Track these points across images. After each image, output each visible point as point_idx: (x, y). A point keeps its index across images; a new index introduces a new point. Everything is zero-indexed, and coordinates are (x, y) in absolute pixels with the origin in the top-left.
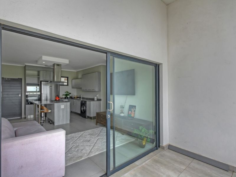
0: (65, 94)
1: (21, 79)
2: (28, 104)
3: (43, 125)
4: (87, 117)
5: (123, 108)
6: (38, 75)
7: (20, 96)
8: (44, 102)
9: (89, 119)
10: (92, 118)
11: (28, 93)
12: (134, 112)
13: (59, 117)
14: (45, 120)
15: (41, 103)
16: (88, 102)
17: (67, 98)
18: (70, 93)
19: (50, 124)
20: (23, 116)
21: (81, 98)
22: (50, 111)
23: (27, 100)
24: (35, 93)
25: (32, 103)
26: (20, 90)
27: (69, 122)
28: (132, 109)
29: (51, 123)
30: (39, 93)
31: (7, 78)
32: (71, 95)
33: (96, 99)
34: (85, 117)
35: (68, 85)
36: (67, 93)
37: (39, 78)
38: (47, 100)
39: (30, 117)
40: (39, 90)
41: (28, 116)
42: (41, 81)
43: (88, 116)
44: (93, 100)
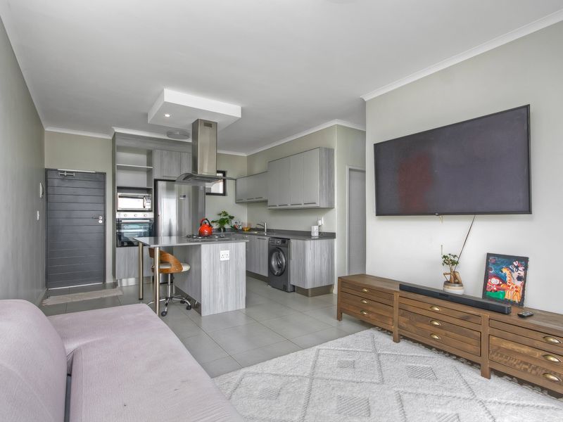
0: (219, 218)
1: (104, 174)
2: (122, 245)
3: (166, 313)
4: (290, 288)
5: (454, 263)
6: (150, 162)
7: (101, 222)
8: (164, 241)
9: (295, 294)
10: (310, 293)
11: (122, 214)
12: (519, 283)
13: (214, 288)
14: (171, 298)
15: (156, 242)
16: (294, 243)
17: (224, 230)
18: (232, 218)
19: (187, 309)
20: (109, 280)
21: (263, 230)
22: (185, 268)
23: (119, 236)
24: (140, 215)
25: (131, 244)
26: (100, 207)
27: (242, 306)
28: (505, 271)
29: (189, 308)
30: (151, 215)
31: (67, 172)
32: (233, 222)
33: (315, 234)
34: (285, 289)
35: (224, 194)
36: (222, 217)
37: (149, 172)
38: (170, 235)
39: (127, 283)
40: (150, 207)
41: (121, 280)
42: (156, 181)
43: (294, 286)
44: (307, 235)
